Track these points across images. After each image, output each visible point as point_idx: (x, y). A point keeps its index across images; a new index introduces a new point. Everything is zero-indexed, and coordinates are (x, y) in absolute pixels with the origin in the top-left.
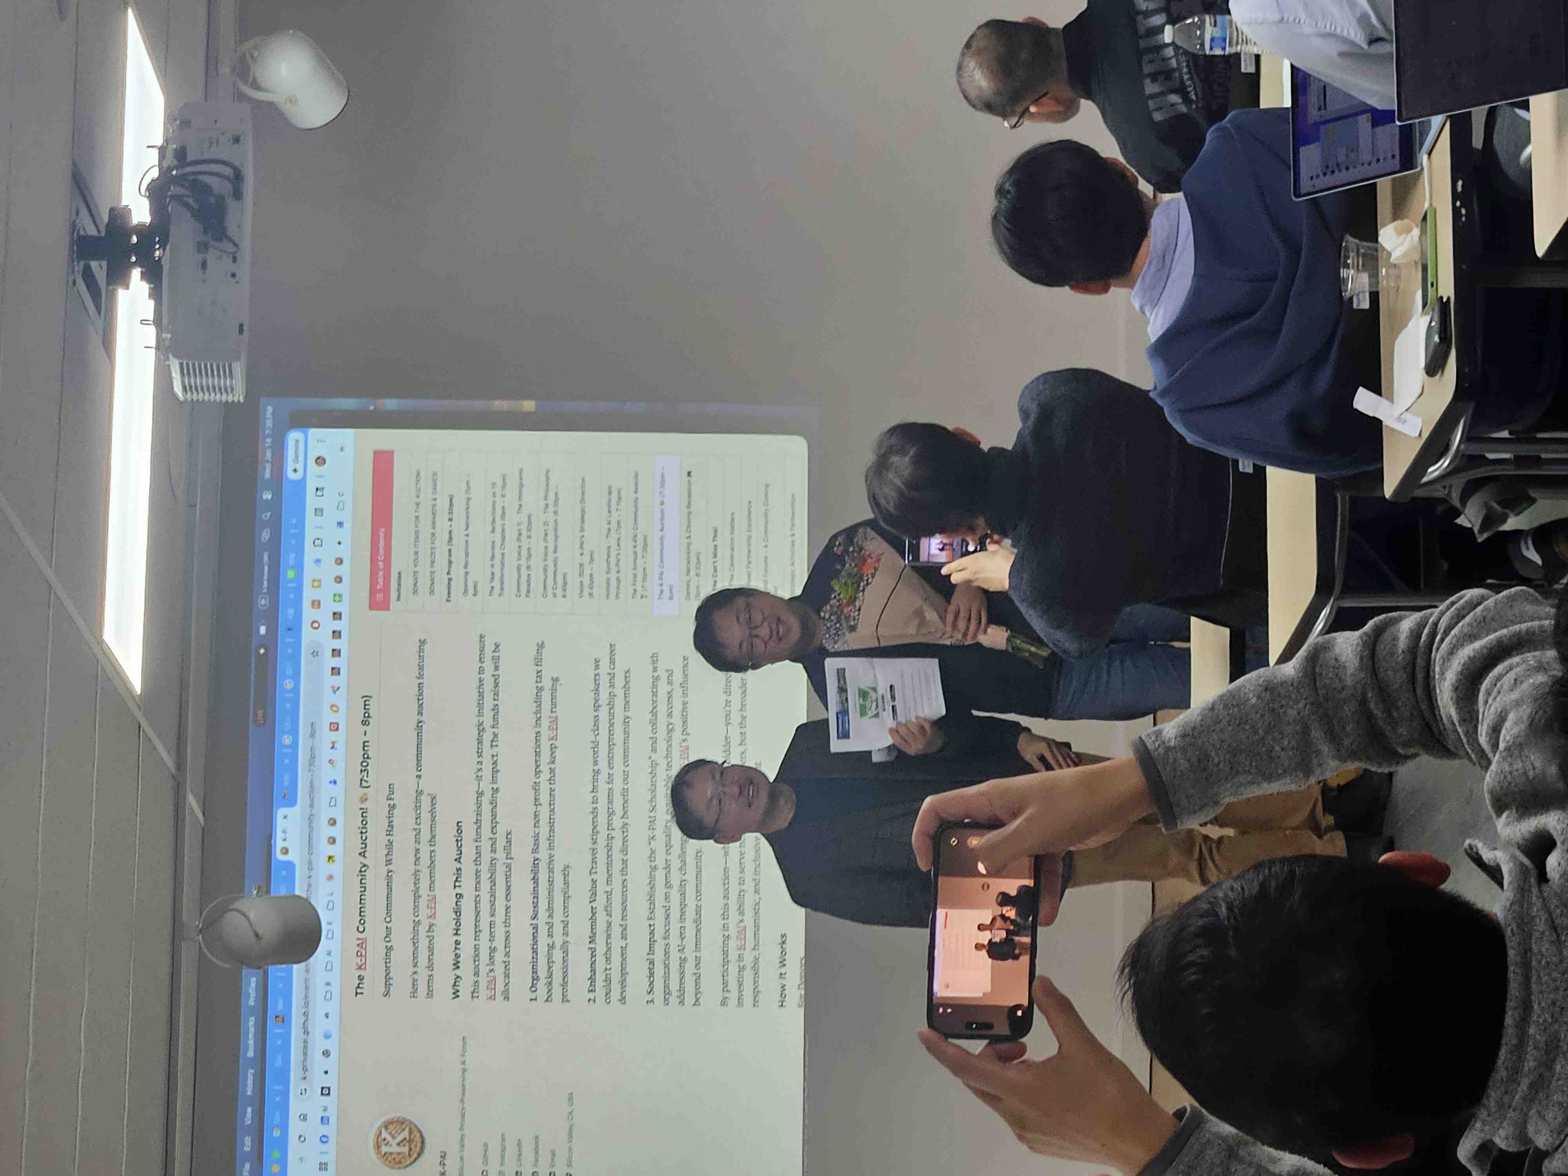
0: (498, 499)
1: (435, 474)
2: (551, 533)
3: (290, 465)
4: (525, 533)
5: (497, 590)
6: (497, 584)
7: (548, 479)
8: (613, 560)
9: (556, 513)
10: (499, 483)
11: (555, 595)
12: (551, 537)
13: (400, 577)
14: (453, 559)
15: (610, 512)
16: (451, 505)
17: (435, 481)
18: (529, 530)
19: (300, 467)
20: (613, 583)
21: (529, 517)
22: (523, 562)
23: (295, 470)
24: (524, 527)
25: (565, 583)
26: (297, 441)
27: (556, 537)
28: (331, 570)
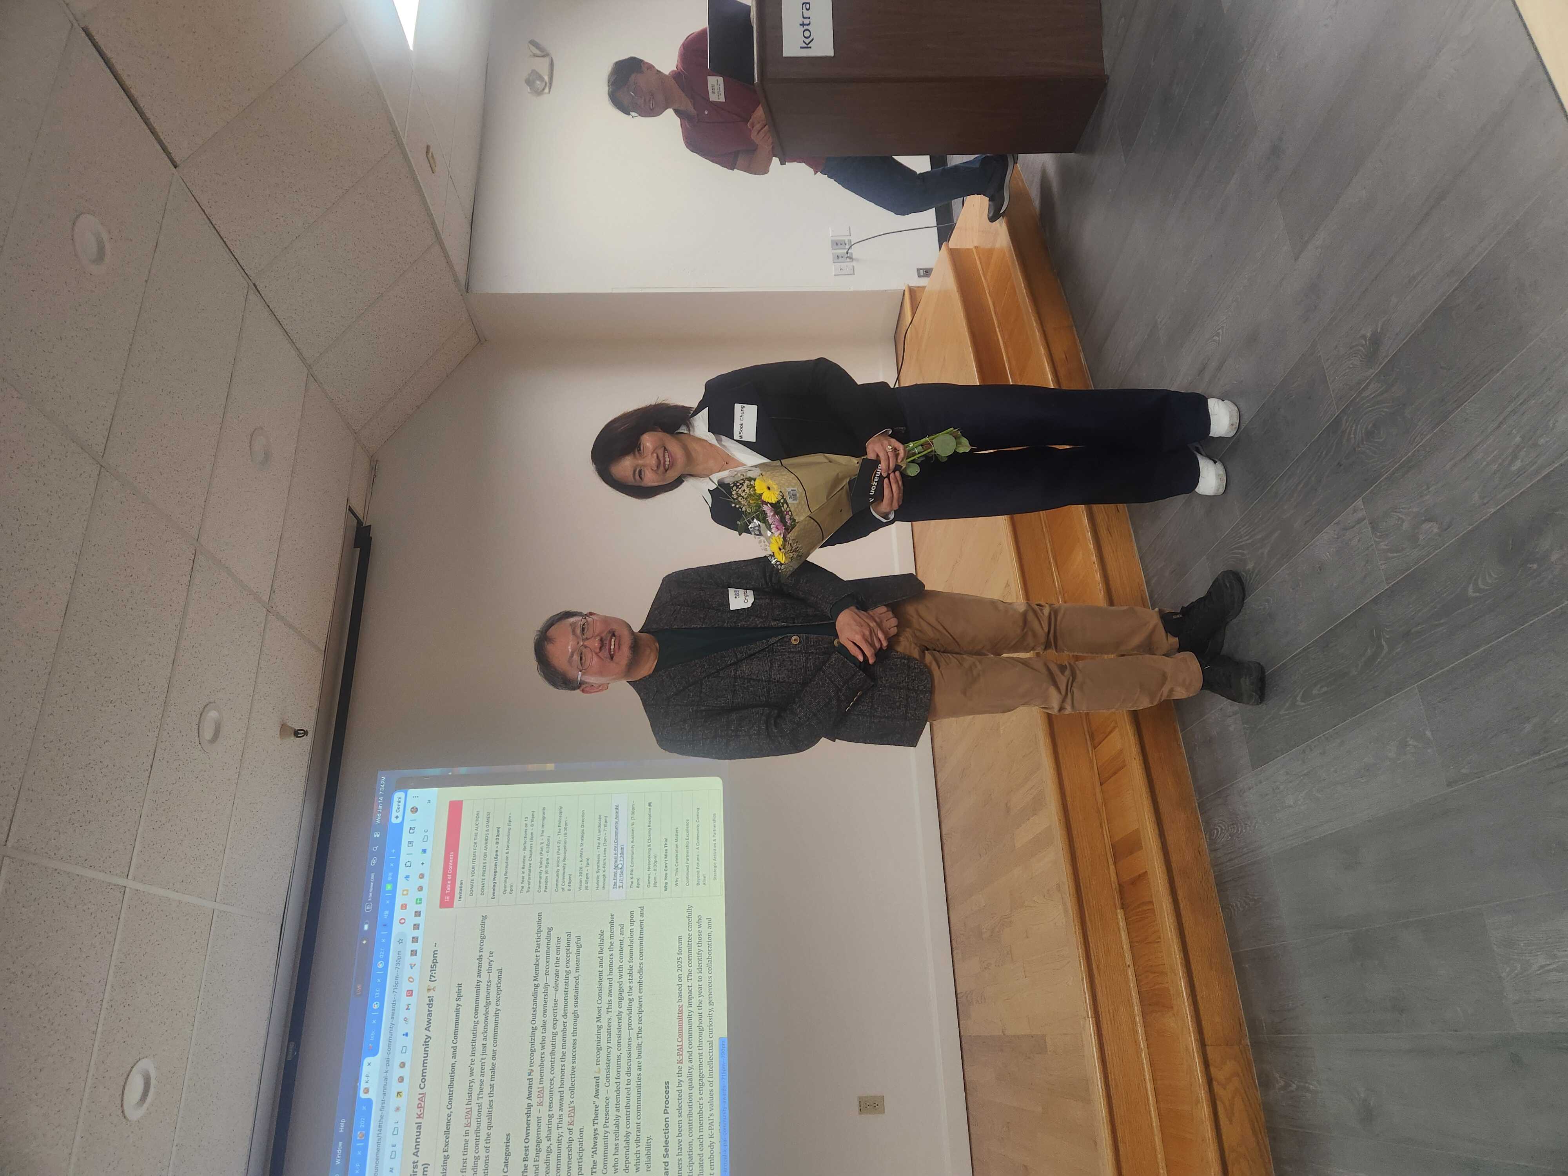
0: (529, 827)
1: (488, 814)
2: (562, 848)
3: (394, 814)
4: (545, 849)
5: (526, 889)
6: (525, 884)
7: (561, 812)
8: (601, 863)
9: (565, 834)
10: (530, 818)
11: (563, 890)
12: (562, 851)
13: (461, 884)
14: (498, 869)
15: (600, 832)
16: (498, 834)
17: (488, 819)
18: (548, 847)
19: (400, 814)
20: (601, 879)
21: (549, 837)
22: (543, 869)
23: (397, 817)
24: (545, 845)
25: (570, 881)
26: (400, 798)
27: (565, 850)
28: (415, 882)
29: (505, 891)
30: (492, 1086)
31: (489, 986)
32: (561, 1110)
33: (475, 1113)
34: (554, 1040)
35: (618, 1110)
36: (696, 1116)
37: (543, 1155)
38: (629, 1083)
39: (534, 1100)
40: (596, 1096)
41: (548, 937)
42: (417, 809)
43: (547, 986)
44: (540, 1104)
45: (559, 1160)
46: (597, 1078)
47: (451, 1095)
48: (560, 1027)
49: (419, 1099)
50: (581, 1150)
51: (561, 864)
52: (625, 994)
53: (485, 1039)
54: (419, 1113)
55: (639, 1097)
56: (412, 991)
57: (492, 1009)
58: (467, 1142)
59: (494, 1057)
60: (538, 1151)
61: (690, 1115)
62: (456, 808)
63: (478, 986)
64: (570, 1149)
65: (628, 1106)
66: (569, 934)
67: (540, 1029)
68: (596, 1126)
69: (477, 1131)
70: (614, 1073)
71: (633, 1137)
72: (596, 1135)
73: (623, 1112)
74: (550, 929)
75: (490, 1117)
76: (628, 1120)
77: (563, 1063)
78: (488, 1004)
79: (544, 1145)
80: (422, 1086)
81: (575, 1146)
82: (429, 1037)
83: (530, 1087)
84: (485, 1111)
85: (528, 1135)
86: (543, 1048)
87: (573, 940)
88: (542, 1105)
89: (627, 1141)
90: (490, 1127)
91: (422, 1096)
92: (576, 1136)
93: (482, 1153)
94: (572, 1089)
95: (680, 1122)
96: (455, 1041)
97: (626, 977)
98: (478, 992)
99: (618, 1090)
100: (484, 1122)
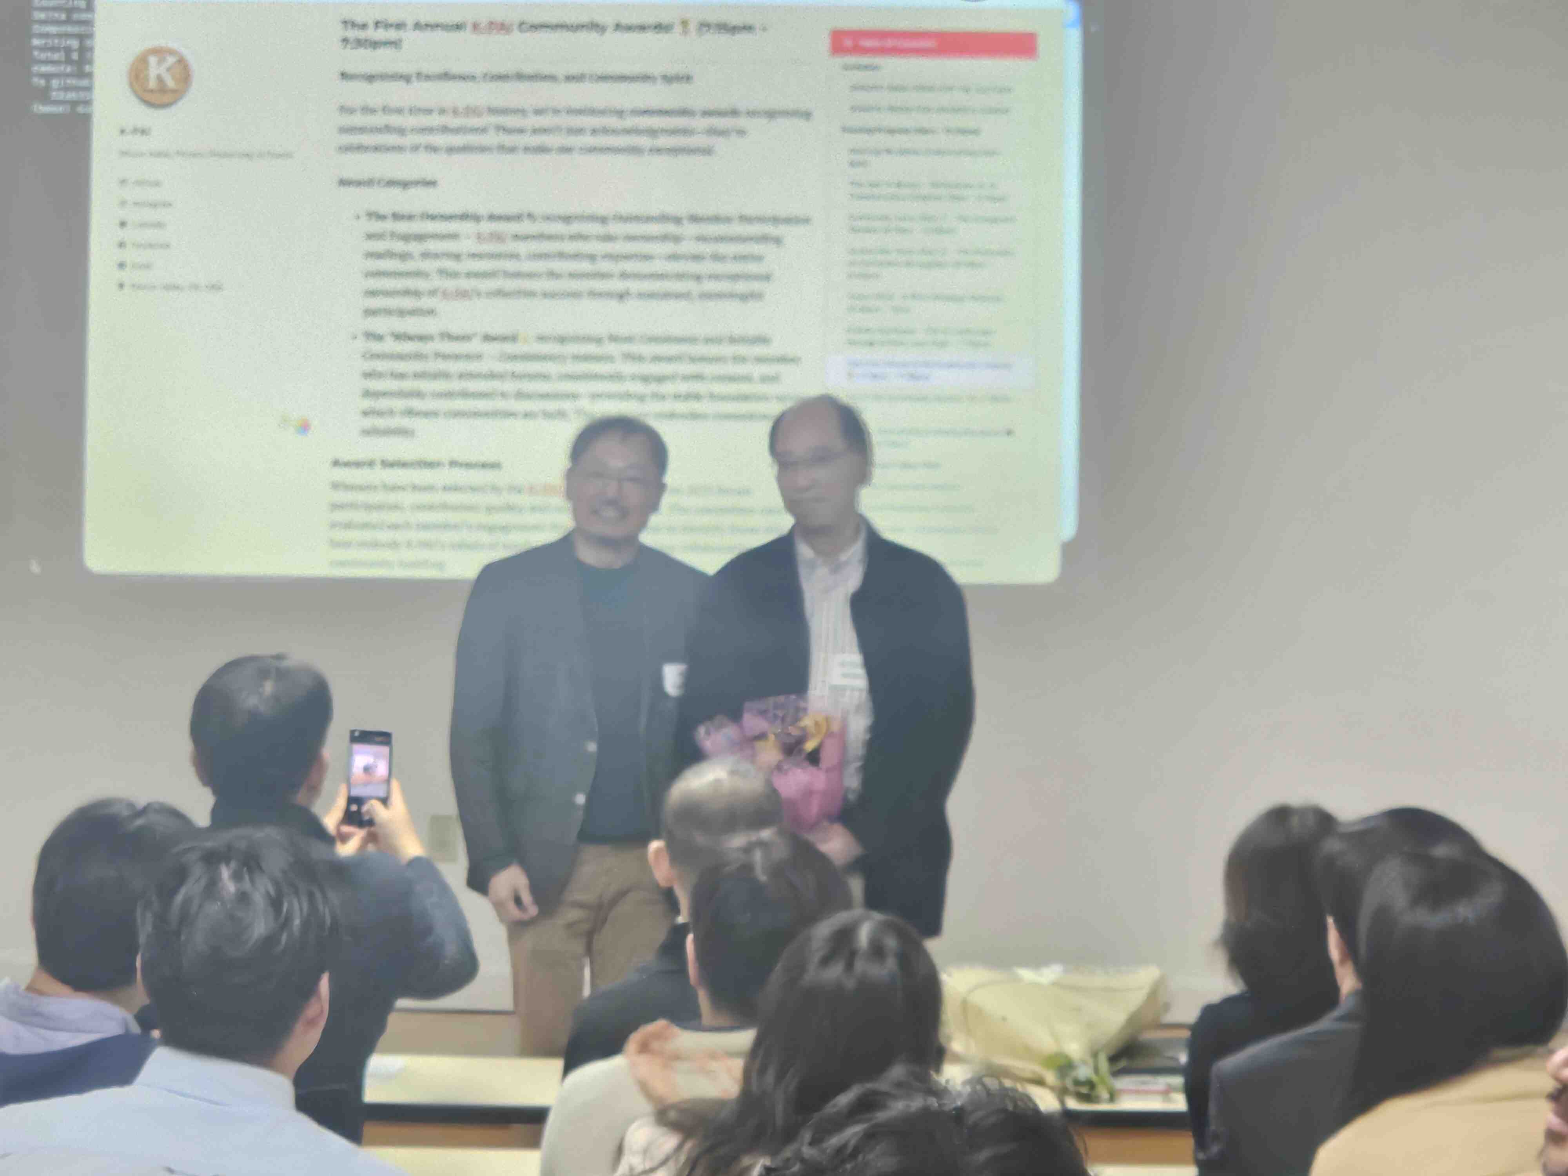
0: (975, 191)
1: (1006, 110)
2: (932, 258)
4: (930, 225)
5: (857, 190)
7: (1001, 253)
8: (897, 336)
9: (957, 263)
11: (851, 263)
12: (925, 257)
13: (874, 67)
14: (897, 134)
15: (958, 332)
16: (967, 132)
17: (997, 111)
18: (935, 230)
20: (867, 336)
22: (893, 223)
24: (938, 224)
25: (867, 276)
27: (927, 265)
29: (856, 152)
30: (512, 150)
31: (684, 132)
32: (468, 275)
33: (472, 122)
34: (584, 256)
35: (461, 376)
37: (399, 246)
39: (486, 227)
40: (488, 338)
41: (764, 239)
43: (677, 239)
44: (480, 238)
45: (390, 274)
46: (513, 338)
47: (505, 77)
48: (605, 266)
49: (503, 22)
50: (402, 313)
51: (901, 258)
52: (653, 387)
53: (594, 131)
54: (480, 25)
55: (478, 414)
57: (645, 141)
58: (429, 111)
59: (562, 150)
60: (406, 238)
61: (445, 507)
62: (1020, 46)
63: (684, 112)
64: (407, 293)
65: (465, 395)
66: (767, 278)
67: (603, 230)
68: (437, 338)
69: (445, 129)
70: (520, 367)
71: (416, 404)
72: (422, 338)
73: (456, 385)
74: (778, 241)
75: (466, 149)
76: (443, 395)
77: (544, 276)
78: (652, 132)
79: (414, 247)
80: (523, 26)
81: (407, 303)
82: (604, 30)
83: (508, 218)
84: (474, 139)
85: (433, 217)
86: (572, 237)
87: (756, 286)
88: (477, 241)
89: (409, 395)
90: (451, 150)
91: (508, 27)
92: (426, 302)
93: (410, 139)
94: (501, 293)
95: (433, 488)
96: (593, 78)
97: (683, 387)
98: (673, 112)
99: (492, 376)
100: (458, 140)
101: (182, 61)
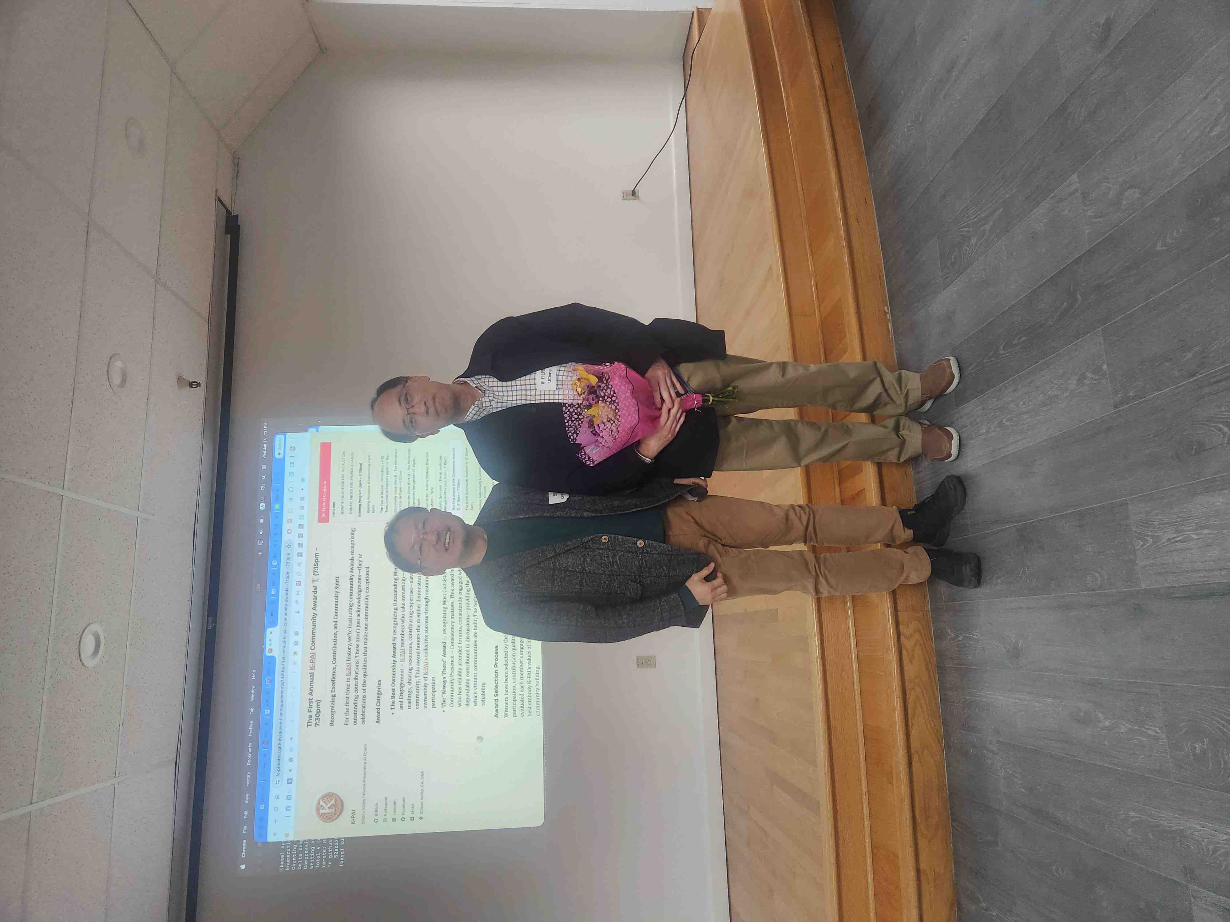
29: (369, 510)
30: (366, 649)
31: (360, 579)
32: (418, 664)
33: (353, 667)
34: (411, 617)
35: (460, 664)
36: (518, 670)
37: (406, 695)
38: (468, 646)
39: (398, 657)
40: (444, 655)
42: (295, 448)
44: (403, 661)
45: (418, 698)
46: (445, 644)
47: (335, 654)
48: (415, 608)
49: (311, 657)
50: (434, 692)
51: (411, 493)
53: (359, 615)
54: (312, 666)
55: (476, 657)
56: (300, 582)
57: (363, 594)
58: (348, 686)
59: (366, 628)
60: (402, 692)
61: (514, 668)
62: (326, 449)
63: (351, 579)
64: (425, 690)
65: (468, 662)
67: (400, 610)
68: (444, 676)
69: (356, 678)
70: (456, 640)
71: (472, 683)
72: (444, 682)
73: (464, 667)
75: (365, 668)
76: (468, 672)
77: (419, 633)
78: (359, 592)
79: (406, 689)
80: (312, 648)
81: (429, 689)
82: (316, 614)
83: (395, 648)
84: (361, 665)
85: (394, 680)
86: (403, 622)
88: (404, 661)
89: (468, 686)
90: (365, 676)
91: (312, 655)
92: (429, 682)
93: (360, 693)
94: (426, 650)
95: (506, 674)
96: (336, 617)
98: (352, 584)
99: (460, 651)
100: (361, 672)
101: (323, 798)
